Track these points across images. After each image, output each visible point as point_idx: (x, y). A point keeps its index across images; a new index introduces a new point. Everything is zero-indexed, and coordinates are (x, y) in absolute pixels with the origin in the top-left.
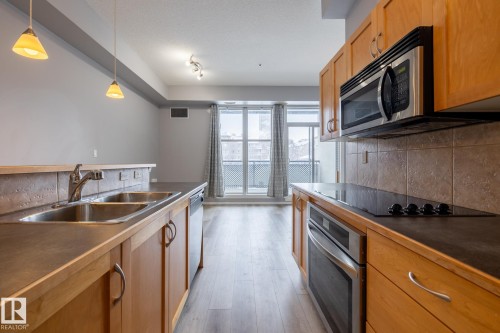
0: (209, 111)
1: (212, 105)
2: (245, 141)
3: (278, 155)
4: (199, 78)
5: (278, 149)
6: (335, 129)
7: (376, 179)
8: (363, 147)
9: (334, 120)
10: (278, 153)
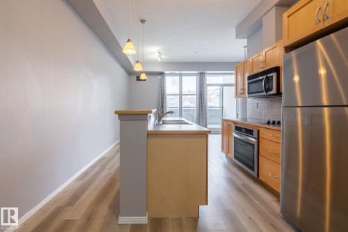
0: (159, 77)
1: (161, 74)
2: (181, 95)
3: (201, 104)
4: (159, 60)
5: (201, 100)
6: (244, 93)
7: (261, 115)
8: (256, 101)
9: (243, 89)
10: (201, 102)
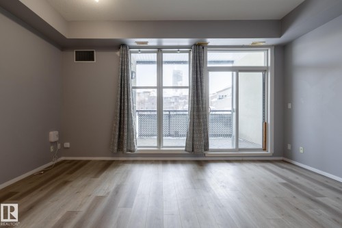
0: (118, 53)
1: (121, 46)
2: (160, 88)
3: (198, 104)
5: (197, 97)
10: (198, 101)
